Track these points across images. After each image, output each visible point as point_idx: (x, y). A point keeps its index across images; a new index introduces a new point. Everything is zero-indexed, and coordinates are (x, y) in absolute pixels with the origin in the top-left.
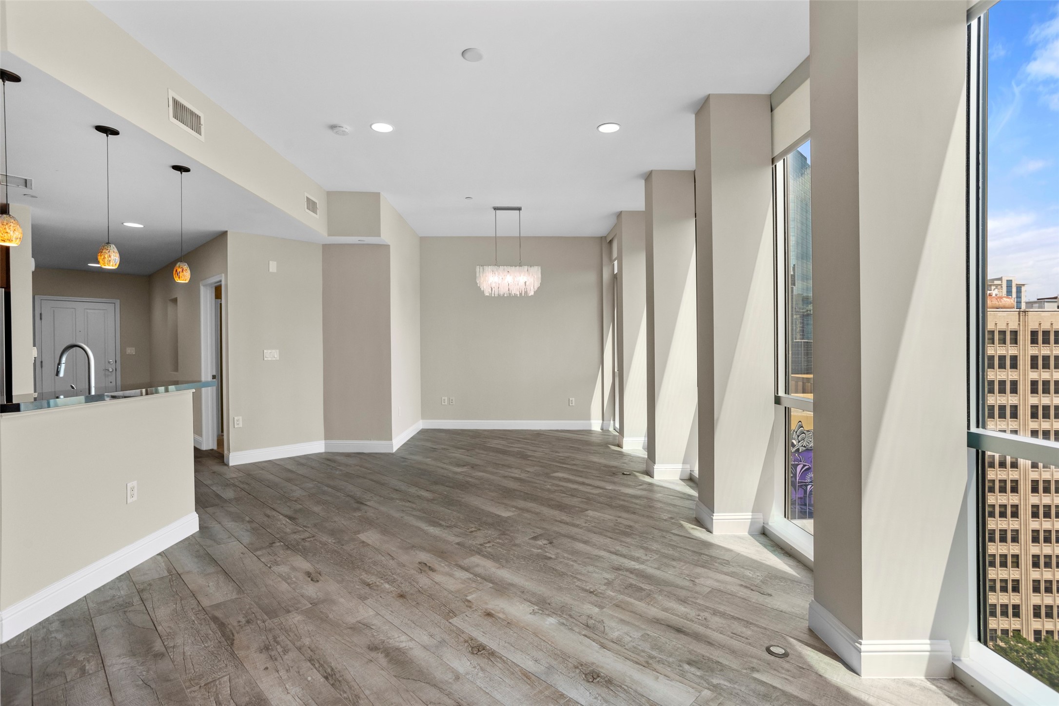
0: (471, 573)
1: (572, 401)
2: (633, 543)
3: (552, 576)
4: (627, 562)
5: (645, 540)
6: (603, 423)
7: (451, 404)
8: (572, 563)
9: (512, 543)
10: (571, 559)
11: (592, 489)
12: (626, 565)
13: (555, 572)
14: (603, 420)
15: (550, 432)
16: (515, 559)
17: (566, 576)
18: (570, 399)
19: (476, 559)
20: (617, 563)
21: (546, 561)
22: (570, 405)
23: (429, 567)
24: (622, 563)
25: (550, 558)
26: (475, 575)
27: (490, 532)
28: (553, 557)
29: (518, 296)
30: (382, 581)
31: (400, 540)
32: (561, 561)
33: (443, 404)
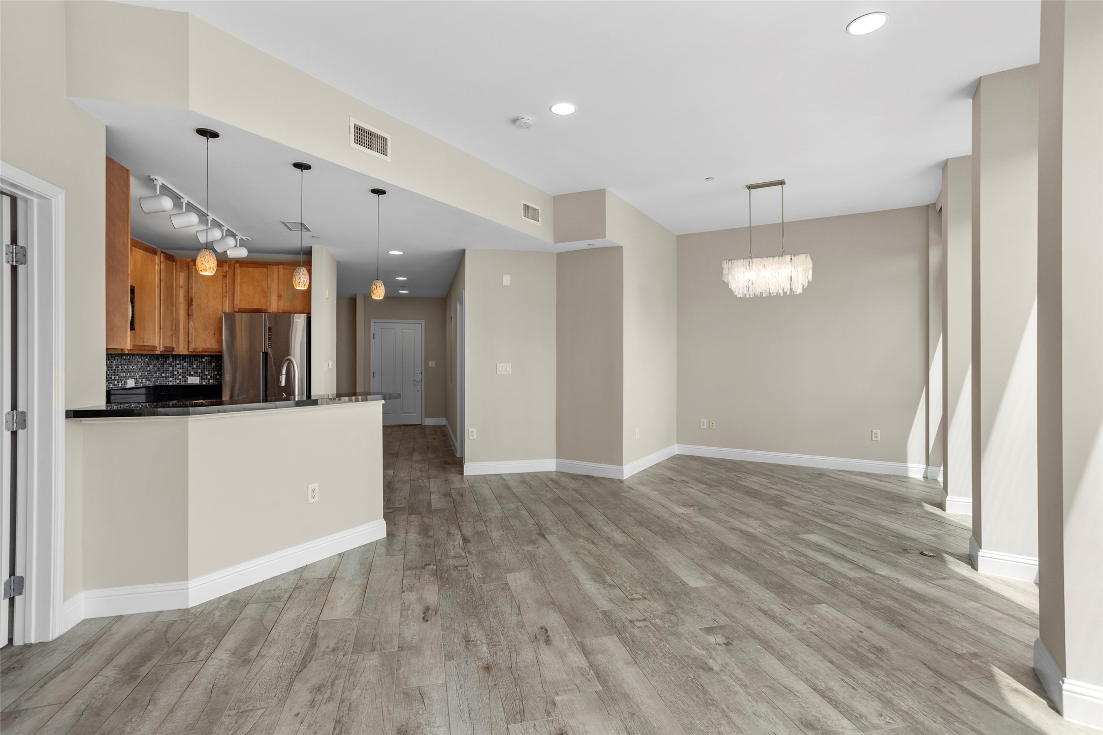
0: (588, 660)
1: (876, 434)
2: (868, 683)
3: (693, 700)
4: (834, 718)
5: (894, 684)
6: (926, 469)
7: (711, 427)
8: (738, 688)
9: (674, 629)
10: (740, 680)
11: (850, 569)
12: (829, 722)
13: (701, 696)
14: (928, 464)
15: (840, 473)
16: (660, 655)
17: (714, 709)
18: (874, 431)
19: (611, 643)
20: (814, 713)
21: (701, 672)
22: (874, 439)
23: (548, 636)
24: (825, 717)
25: (711, 669)
26: (591, 665)
27: (656, 605)
28: (716, 668)
29: (782, 295)
30: (484, 641)
31: (544, 590)
32: (723, 680)
33: (702, 427)
